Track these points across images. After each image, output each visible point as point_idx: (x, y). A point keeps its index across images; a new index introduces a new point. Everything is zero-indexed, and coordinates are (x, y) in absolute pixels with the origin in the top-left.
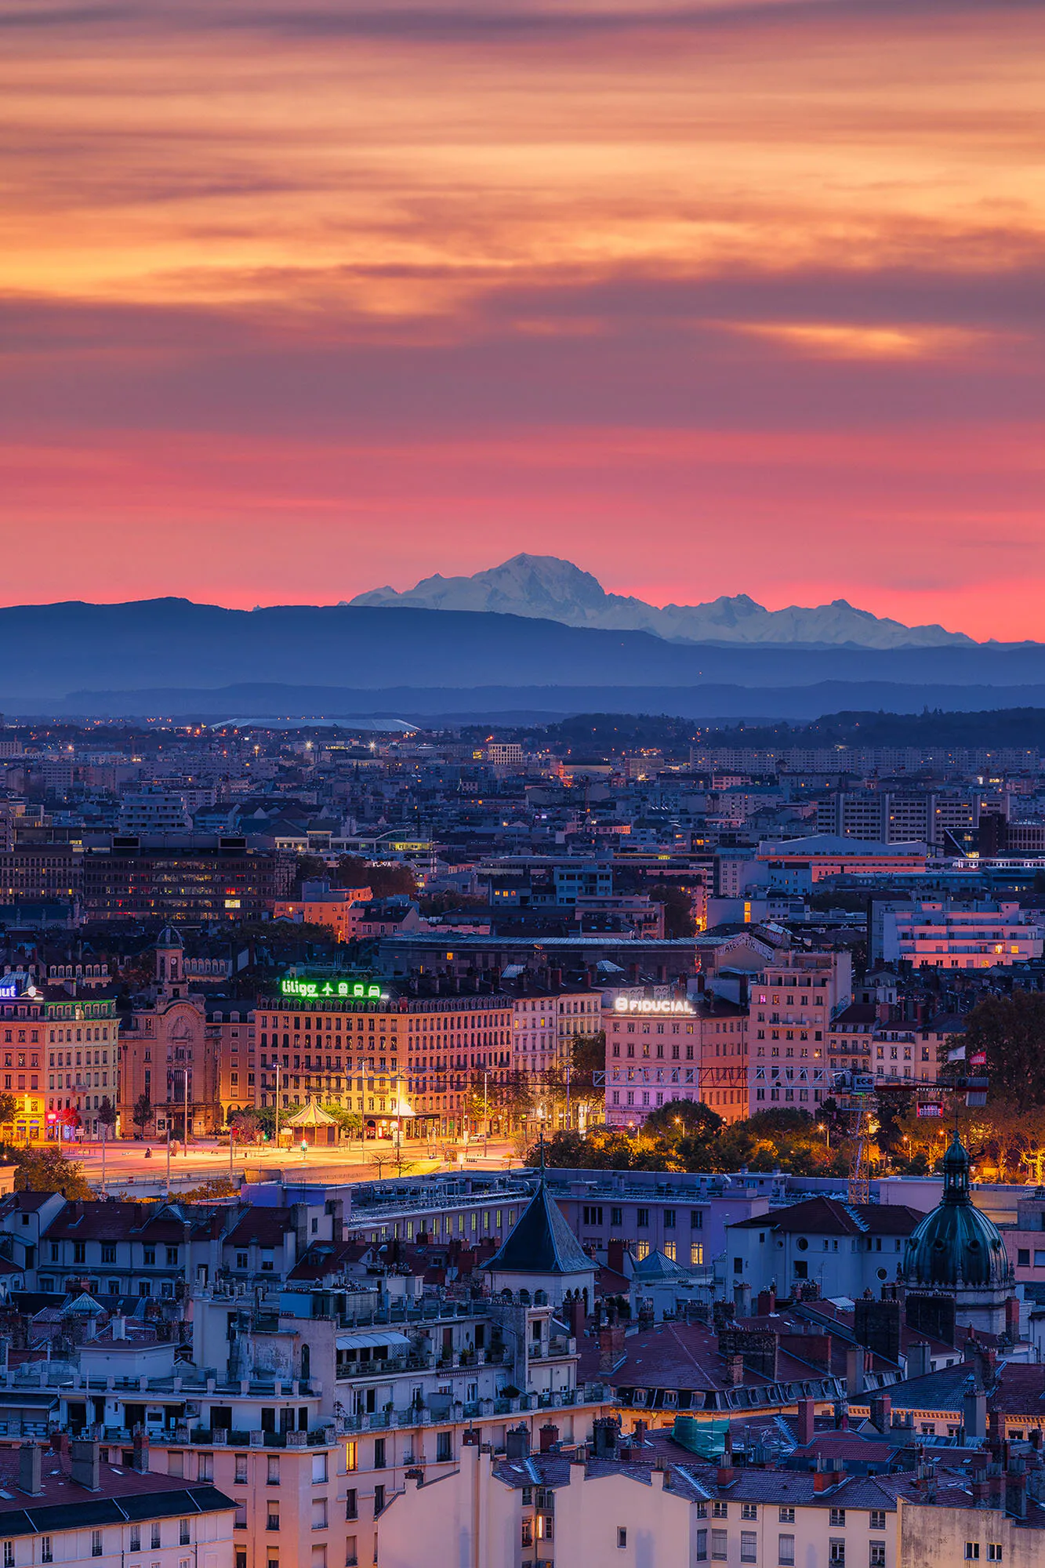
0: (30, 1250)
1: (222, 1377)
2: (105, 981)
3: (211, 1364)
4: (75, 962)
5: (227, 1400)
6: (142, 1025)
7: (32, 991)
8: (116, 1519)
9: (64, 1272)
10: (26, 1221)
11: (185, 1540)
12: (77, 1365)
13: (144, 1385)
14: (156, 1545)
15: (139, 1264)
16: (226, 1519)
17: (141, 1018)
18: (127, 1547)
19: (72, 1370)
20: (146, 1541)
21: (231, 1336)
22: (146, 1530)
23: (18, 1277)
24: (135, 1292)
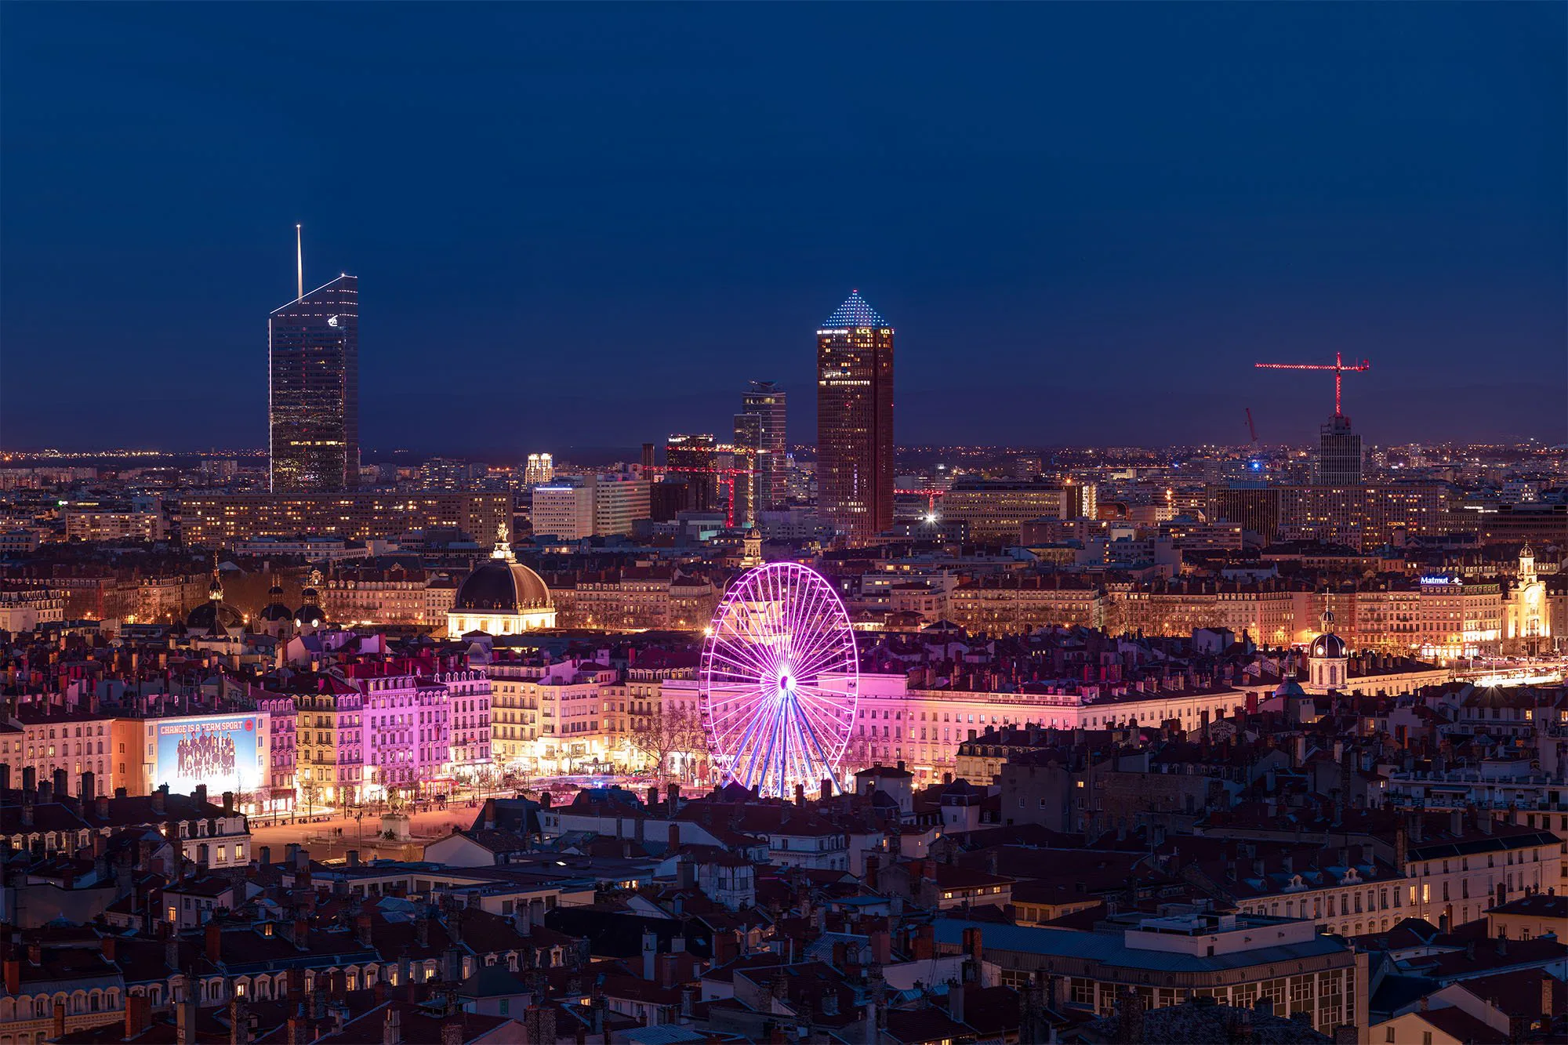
0: (1456, 712)
1: (1554, 777)
2: (1494, 575)
3: (1549, 770)
4: (1478, 565)
5: (1557, 788)
6: (1513, 597)
7: (1456, 580)
8: (1500, 848)
9: (1473, 723)
10: (1454, 697)
11: (1536, 859)
12: (1479, 770)
13: (1514, 780)
14: (1521, 861)
15: (1512, 719)
16: (1557, 847)
17: (1513, 593)
18: (1506, 863)
19: (1478, 773)
20: (1515, 859)
21: (1558, 755)
22: (1515, 853)
23: (1450, 726)
24: (1510, 733)
